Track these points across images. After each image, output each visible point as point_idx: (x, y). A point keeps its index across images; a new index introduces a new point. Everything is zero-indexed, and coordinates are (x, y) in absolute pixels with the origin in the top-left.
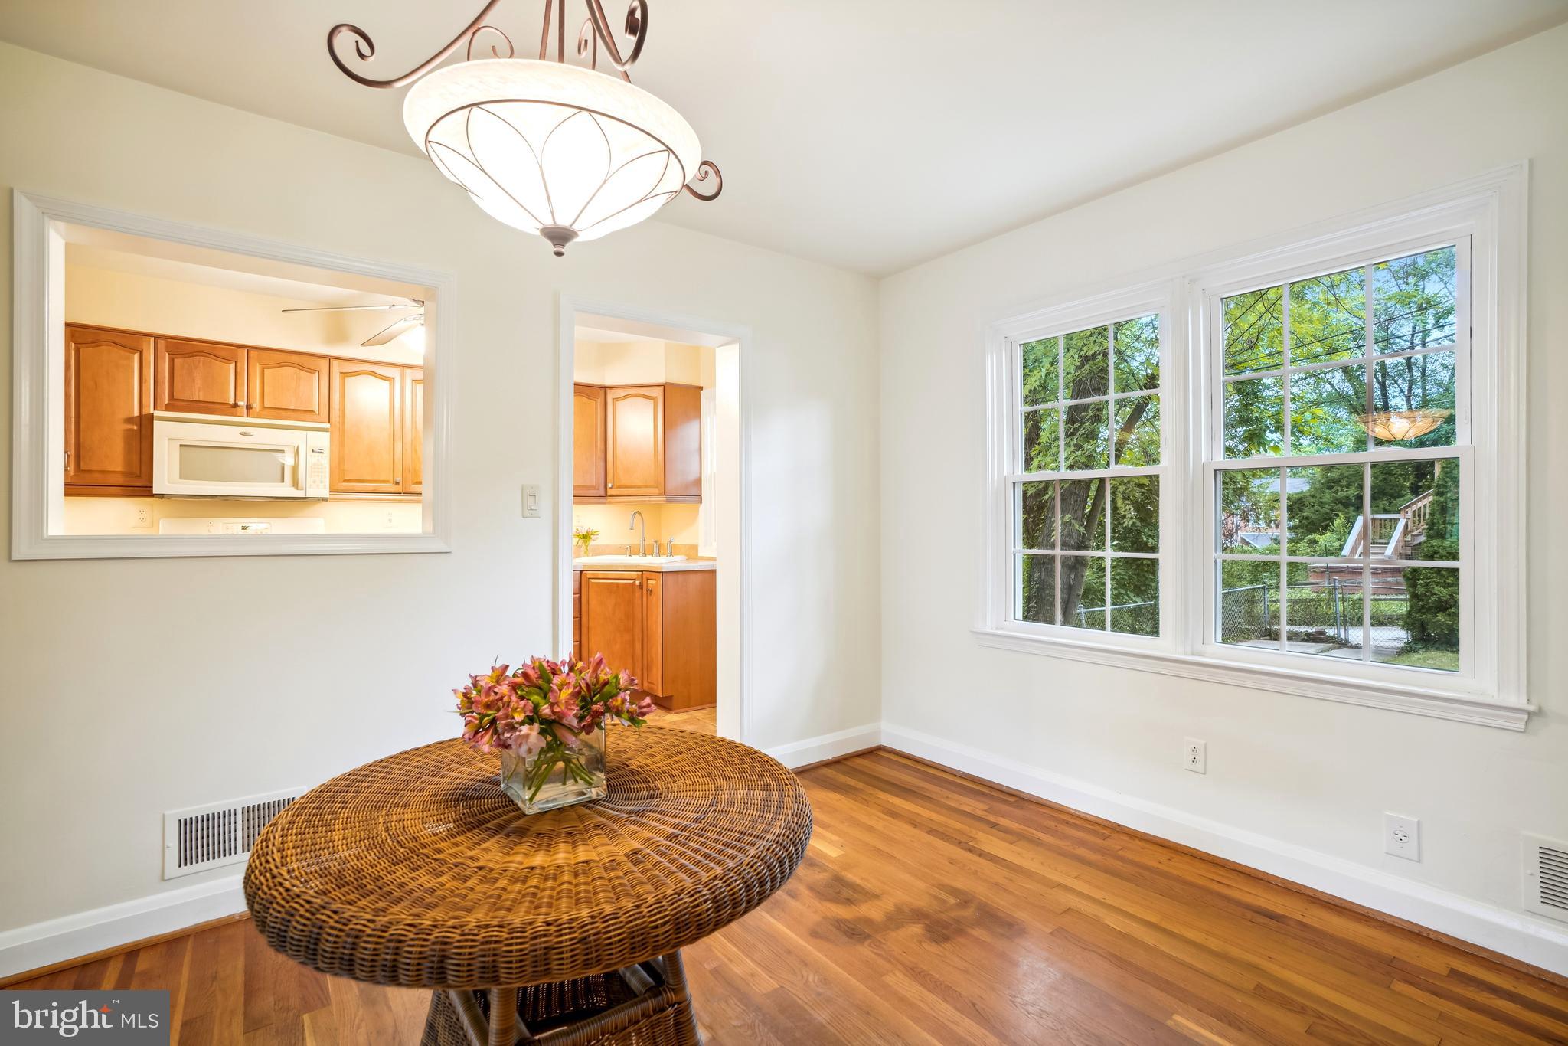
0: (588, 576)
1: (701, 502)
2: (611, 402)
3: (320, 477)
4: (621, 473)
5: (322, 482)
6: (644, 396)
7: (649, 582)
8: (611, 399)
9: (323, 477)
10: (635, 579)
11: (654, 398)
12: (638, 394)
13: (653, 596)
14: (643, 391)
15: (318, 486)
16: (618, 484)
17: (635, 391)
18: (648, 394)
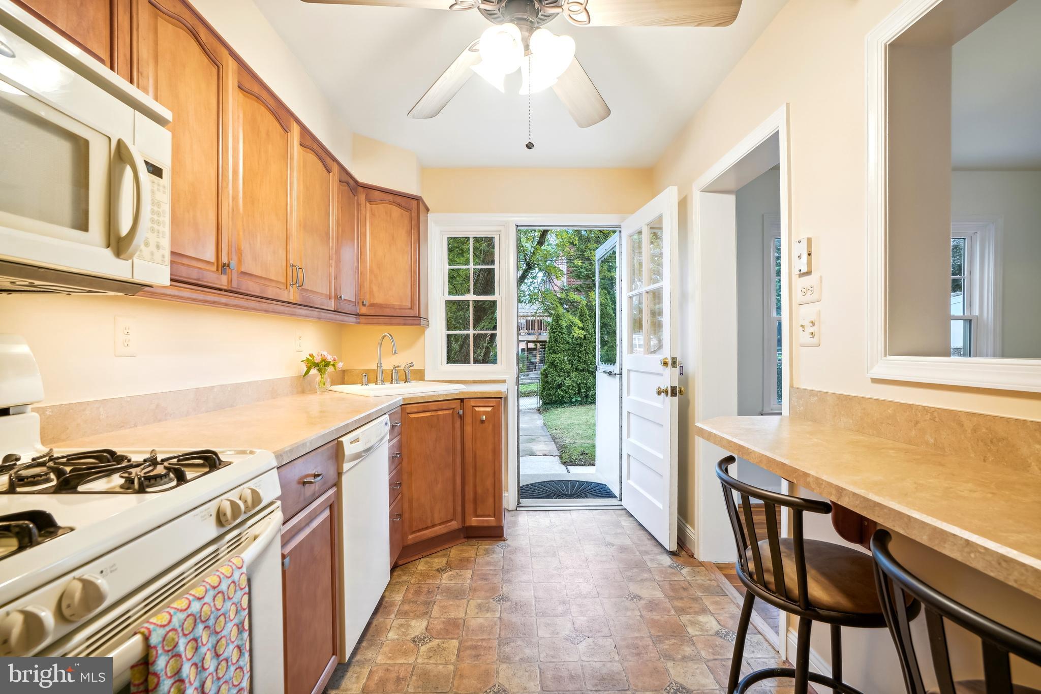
1: (428, 326)
2: (364, 204)
3: (156, 234)
4: (375, 289)
5: (158, 247)
6: (399, 205)
7: (477, 409)
8: (364, 201)
9: (161, 235)
10: (454, 409)
11: (408, 209)
12: (393, 202)
13: (486, 423)
14: (399, 200)
15: (152, 254)
16: (372, 301)
17: (391, 197)
18: (403, 204)
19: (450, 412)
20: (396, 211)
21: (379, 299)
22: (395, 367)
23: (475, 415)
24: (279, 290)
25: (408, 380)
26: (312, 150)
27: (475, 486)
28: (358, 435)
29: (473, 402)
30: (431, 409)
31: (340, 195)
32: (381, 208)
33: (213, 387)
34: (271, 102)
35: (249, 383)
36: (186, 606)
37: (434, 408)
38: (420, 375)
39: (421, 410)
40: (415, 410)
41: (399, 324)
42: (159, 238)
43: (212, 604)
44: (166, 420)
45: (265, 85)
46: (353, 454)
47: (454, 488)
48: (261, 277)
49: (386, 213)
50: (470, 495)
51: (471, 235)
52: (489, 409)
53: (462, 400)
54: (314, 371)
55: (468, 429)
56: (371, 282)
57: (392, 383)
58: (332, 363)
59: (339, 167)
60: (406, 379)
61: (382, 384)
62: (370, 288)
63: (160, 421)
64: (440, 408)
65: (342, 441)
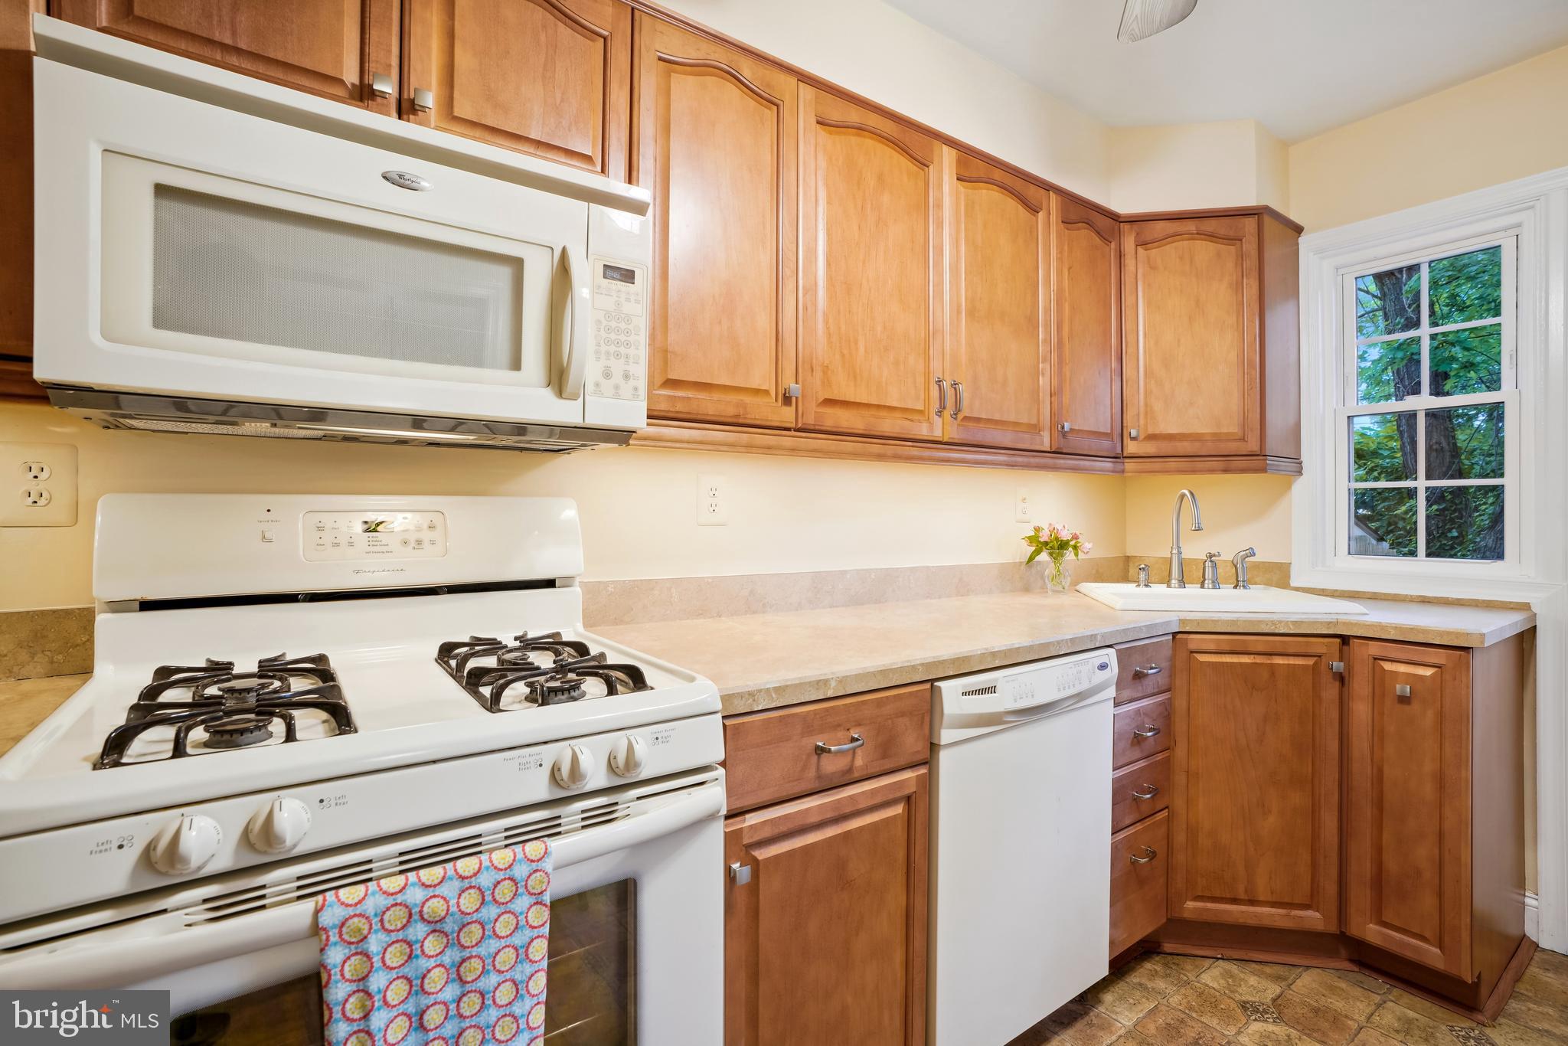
0: (1192, 646)
1: (1300, 472)
2: (1133, 252)
3: (623, 360)
4: (1158, 406)
5: (626, 377)
6: (1212, 237)
7: (1388, 666)
8: (1133, 246)
9: (631, 360)
10: (1320, 656)
11: (1235, 240)
12: (1198, 234)
13: (1416, 706)
14: (1210, 226)
15: (617, 387)
16: (1151, 431)
17: (1191, 226)
18: (1222, 232)
19: (1310, 662)
20: (1205, 250)
21: (1170, 425)
22: (1211, 556)
23: (1380, 682)
24: (909, 422)
25: (1241, 584)
26: (989, 181)
27: (1379, 849)
28: (996, 680)
29: (1374, 649)
30: (1251, 649)
31: (1066, 248)
32: (1170, 253)
33: (844, 572)
34: (888, 127)
35: (913, 570)
36: (398, 889)
37: (1260, 648)
38: (1278, 575)
39: (1227, 648)
40: (1212, 647)
41: (1212, 471)
42: (628, 365)
43: (453, 902)
44: (764, 612)
45: (873, 104)
46: (975, 715)
47: (1315, 836)
48: (868, 406)
49: (1181, 258)
50: (1361, 867)
51: (1423, 258)
52: (1428, 672)
53: (1345, 640)
54: (1044, 556)
55: (1361, 710)
56: (1148, 393)
57: (1202, 586)
58: (1072, 543)
59: (1059, 198)
60: (1238, 581)
61: (1180, 587)
62: (1146, 405)
63: (754, 612)
64: (1280, 650)
65: (940, 687)
